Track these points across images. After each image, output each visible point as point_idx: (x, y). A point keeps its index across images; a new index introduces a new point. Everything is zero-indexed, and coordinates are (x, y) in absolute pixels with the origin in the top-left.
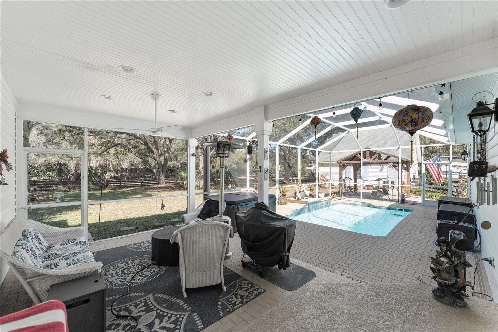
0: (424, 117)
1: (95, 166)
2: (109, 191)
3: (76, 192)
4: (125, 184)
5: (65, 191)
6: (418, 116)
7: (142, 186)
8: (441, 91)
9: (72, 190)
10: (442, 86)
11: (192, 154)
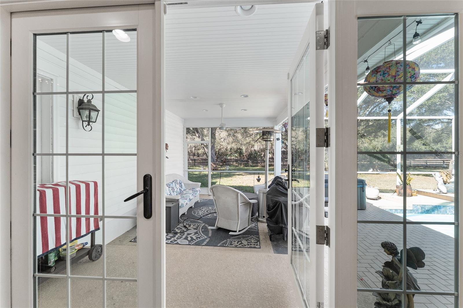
0: (383, 78)
1: (257, 150)
2: (261, 168)
3: (241, 167)
4: (271, 163)
5: (236, 166)
6: (375, 79)
7: (284, 165)
8: (416, 33)
9: (239, 166)
10: (417, 25)
11: (277, 139)
